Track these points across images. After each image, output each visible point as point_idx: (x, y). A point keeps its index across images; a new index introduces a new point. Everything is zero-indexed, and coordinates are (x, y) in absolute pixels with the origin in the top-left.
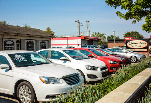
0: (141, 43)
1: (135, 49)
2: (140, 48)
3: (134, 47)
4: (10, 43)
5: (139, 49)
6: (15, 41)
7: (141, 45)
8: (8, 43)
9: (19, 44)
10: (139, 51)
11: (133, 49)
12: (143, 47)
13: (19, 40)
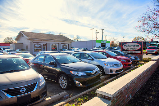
0: (135, 46)
1: (130, 51)
2: (134, 50)
3: (128, 49)
4: (39, 46)
5: (133, 52)
6: (42, 44)
7: (135, 47)
8: (37, 46)
9: (45, 46)
10: (133, 53)
11: (128, 51)
12: (137, 49)
13: (46, 44)
